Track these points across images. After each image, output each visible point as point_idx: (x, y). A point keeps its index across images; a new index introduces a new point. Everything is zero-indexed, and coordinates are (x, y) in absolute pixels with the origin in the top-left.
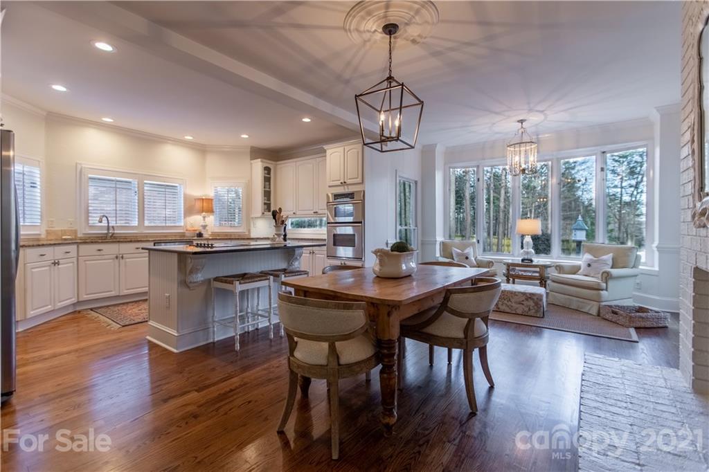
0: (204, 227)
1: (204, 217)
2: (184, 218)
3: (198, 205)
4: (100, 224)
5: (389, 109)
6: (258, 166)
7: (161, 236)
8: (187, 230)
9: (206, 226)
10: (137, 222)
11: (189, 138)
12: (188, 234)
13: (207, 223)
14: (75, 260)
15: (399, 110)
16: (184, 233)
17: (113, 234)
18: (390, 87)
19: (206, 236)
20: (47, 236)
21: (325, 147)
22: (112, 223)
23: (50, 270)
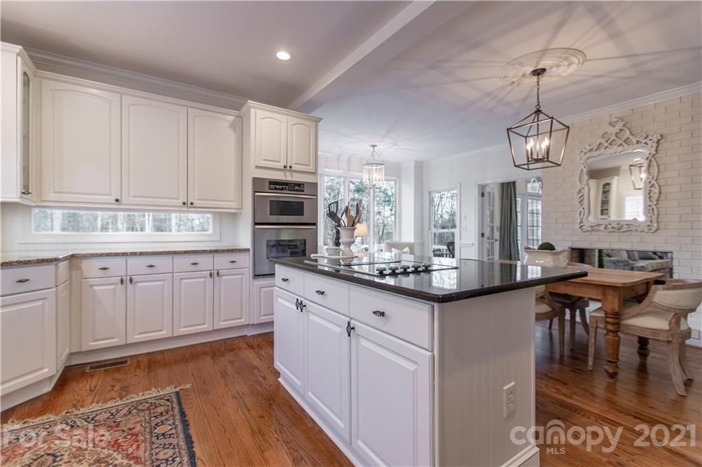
5: (536, 133)
15: (549, 134)
18: (538, 121)
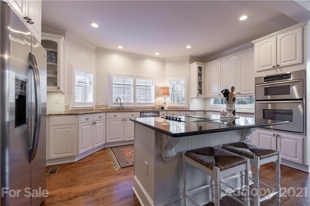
0: (165, 103)
1: (165, 98)
2: (155, 98)
3: (162, 91)
4: (117, 102)
6: (195, 66)
7: (144, 109)
8: (156, 105)
9: (166, 103)
10: (133, 101)
11: (157, 54)
12: (156, 107)
13: (166, 102)
14: (104, 121)
16: (155, 107)
17: (123, 107)
19: (166, 108)
20: (96, 108)
21: (253, 42)
22: (122, 102)
23: (92, 127)
